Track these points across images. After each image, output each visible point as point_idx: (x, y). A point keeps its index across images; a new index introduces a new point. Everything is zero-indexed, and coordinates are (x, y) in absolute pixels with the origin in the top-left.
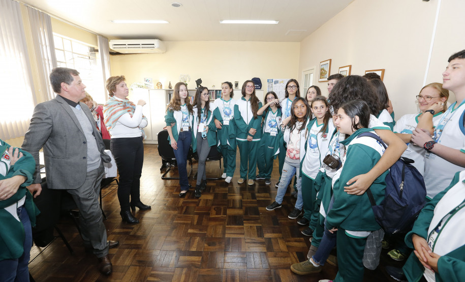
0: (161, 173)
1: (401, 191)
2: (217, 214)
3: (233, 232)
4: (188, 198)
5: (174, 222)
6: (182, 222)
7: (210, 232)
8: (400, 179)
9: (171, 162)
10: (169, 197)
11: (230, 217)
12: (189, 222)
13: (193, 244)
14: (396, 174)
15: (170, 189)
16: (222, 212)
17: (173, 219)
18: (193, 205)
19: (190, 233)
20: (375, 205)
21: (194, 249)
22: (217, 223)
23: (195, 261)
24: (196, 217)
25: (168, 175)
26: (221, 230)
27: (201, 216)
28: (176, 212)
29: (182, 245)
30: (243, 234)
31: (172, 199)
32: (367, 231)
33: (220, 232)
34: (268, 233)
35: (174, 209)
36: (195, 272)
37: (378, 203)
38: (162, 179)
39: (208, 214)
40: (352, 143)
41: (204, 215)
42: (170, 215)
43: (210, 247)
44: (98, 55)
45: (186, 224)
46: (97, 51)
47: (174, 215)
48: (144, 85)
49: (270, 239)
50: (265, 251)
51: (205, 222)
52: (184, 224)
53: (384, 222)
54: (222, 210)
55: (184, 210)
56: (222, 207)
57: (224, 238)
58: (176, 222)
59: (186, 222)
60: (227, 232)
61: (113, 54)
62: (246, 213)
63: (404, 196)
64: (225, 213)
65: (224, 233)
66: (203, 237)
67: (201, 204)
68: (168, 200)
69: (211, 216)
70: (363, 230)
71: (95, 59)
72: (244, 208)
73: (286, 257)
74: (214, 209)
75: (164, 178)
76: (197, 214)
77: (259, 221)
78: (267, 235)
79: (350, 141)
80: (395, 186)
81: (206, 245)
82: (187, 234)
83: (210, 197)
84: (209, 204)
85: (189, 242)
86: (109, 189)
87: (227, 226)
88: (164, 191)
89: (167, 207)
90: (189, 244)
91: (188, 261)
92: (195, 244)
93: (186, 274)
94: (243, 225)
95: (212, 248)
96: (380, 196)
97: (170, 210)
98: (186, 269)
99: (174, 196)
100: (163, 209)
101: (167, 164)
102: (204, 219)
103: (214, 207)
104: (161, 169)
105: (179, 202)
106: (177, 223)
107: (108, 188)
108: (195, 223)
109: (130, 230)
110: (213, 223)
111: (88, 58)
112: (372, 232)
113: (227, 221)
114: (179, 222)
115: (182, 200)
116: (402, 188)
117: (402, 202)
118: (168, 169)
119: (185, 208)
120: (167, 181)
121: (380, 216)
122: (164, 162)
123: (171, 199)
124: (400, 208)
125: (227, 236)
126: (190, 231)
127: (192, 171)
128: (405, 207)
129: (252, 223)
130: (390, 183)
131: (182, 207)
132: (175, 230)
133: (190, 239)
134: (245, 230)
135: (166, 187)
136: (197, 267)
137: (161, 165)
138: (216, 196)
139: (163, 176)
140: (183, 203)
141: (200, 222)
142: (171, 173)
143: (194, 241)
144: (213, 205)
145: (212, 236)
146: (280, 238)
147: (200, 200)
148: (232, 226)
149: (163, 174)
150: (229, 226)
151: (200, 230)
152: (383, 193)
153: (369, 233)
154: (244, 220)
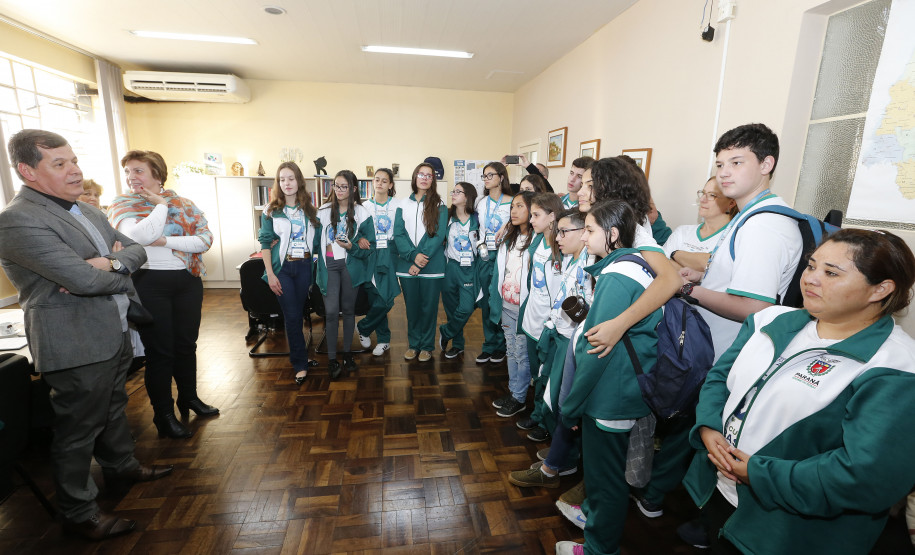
0: (248, 344)
1: (682, 347)
2: (365, 416)
3: (397, 445)
4: (307, 390)
5: (281, 436)
6: (297, 435)
7: (353, 450)
8: (680, 327)
9: (267, 322)
10: (268, 391)
11: (390, 419)
12: (309, 434)
13: (321, 473)
14: (673, 320)
15: (269, 375)
16: (375, 411)
17: (278, 432)
18: (316, 403)
19: (315, 455)
20: (642, 373)
21: (323, 483)
22: (367, 432)
23: (326, 505)
24: (325, 424)
25: (262, 349)
26: (374, 444)
27: (333, 421)
28: (285, 418)
29: (300, 478)
30: (417, 448)
31: (275, 393)
32: (630, 419)
33: (373, 449)
34: (462, 442)
35: (280, 413)
36: (329, 524)
37: (647, 368)
38: (251, 356)
39: (349, 417)
40: (604, 271)
41: (340, 419)
42: (272, 424)
43: (355, 476)
44: (98, 101)
45: (306, 439)
46: (95, 92)
47: (279, 424)
48: (204, 168)
49: (465, 453)
50: (458, 474)
51: (342, 431)
52: (300, 438)
53: (655, 400)
54: (375, 408)
55: (300, 414)
56: (375, 403)
57: (380, 458)
58: (285, 436)
59: (304, 435)
60: (385, 446)
61: (131, 99)
62: (420, 411)
63: (685, 354)
64: (381, 413)
65: (380, 450)
66: (340, 459)
67: (333, 400)
68: (265, 397)
69: (353, 421)
70: (624, 417)
71: (90, 110)
72: (416, 402)
73: (494, 481)
74: (360, 407)
75: (254, 355)
76: (325, 418)
77: (445, 423)
78: (461, 447)
79: (602, 268)
80: (672, 339)
81: (346, 474)
82: (307, 457)
83: (350, 386)
84: (350, 398)
85: (314, 471)
86: (134, 384)
87: (385, 437)
88: (255, 380)
89: (265, 409)
90: (314, 474)
91: (312, 505)
92: (326, 474)
93: (310, 528)
94: (416, 432)
95: (358, 478)
96: (649, 356)
97: (270, 415)
98: (310, 519)
99: (279, 389)
100: (257, 415)
101: (260, 326)
102: (340, 426)
103: (358, 403)
104: (247, 338)
105: (289, 399)
106: (287, 439)
107: (133, 381)
108: (324, 434)
109: (189, 460)
110: (358, 433)
111: (73, 106)
112: (637, 420)
113: (384, 426)
114: (292, 435)
115: (294, 396)
116: (682, 342)
117: (683, 364)
118: (261, 338)
119: (301, 409)
120: (261, 360)
121: (649, 390)
122: (253, 323)
123: (271, 395)
124: (680, 373)
125: (386, 454)
126: (314, 451)
127: (311, 338)
128: (687, 371)
129: (431, 428)
130: (665, 336)
131: (295, 409)
132: (283, 452)
133: (316, 465)
134: (420, 442)
135: (260, 371)
136: (330, 515)
137: (247, 328)
138: (361, 383)
139: (253, 351)
140: (298, 399)
141: (332, 432)
142: (268, 343)
143: (322, 469)
144: (356, 400)
145: (357, 456)
146: (484, 450)
147: (331, 392)
148: (395, 436)
149: (251, 348)
150: (390, 436)
151: (334, 448)
152: (654, 352)
153: (633, 423)
154: (418, 423)
